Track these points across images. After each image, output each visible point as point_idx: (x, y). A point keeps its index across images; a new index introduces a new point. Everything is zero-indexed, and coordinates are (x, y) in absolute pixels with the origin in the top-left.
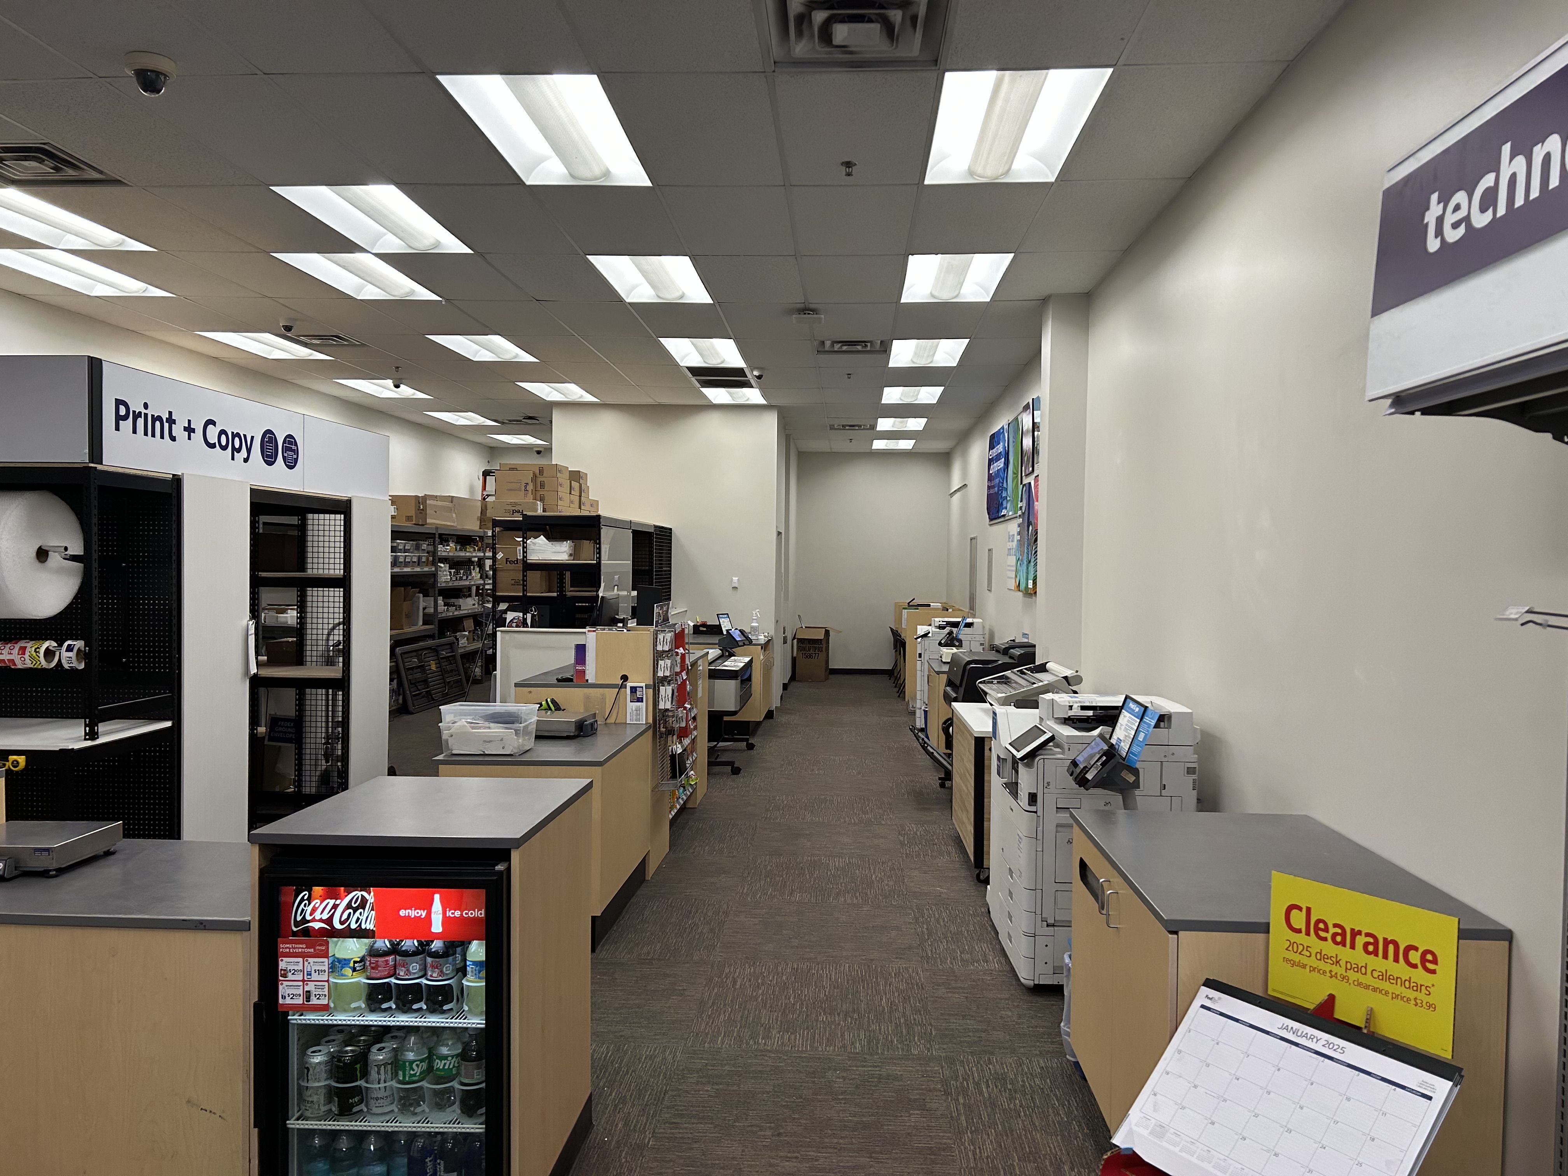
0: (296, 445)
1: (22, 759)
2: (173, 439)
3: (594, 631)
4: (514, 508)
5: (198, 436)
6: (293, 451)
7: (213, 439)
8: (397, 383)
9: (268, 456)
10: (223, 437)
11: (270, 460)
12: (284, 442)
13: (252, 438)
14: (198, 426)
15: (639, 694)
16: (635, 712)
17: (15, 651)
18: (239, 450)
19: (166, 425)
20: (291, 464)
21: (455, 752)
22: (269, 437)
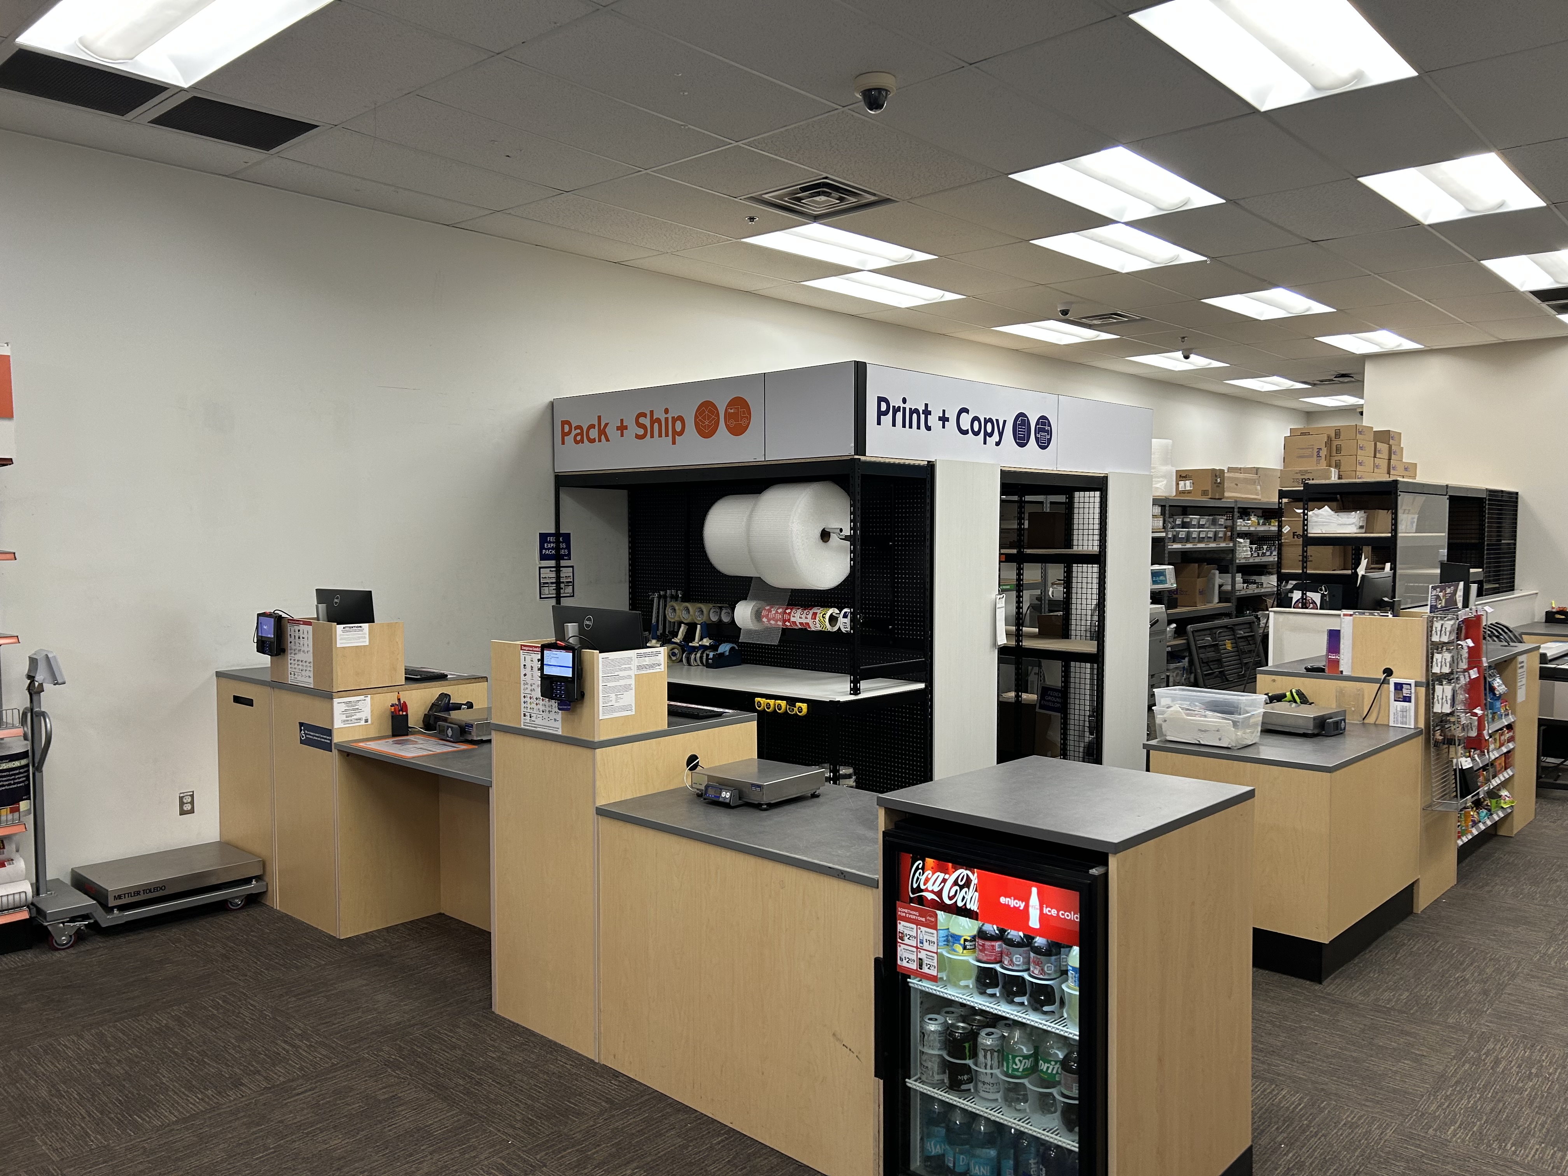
0: (1050, 425)
1: (804, 706)
2: (928, 428)
3: (1351, 615)
4: (1303, 477)
5: (952, 424)
6: (1047, 431)
7: (965, 425)
8: (1186, 354)
9: (1020, 438)
10: (976, 424)
11: (1021, 441)
12: (1037, 423)
13: (1005, 422)
14: (952, 415)
15: (1405, 692)
16: (1400, 713)
17: (810, 616)
18: (991, 435)
19: (922, 417)
20: (1043, 445)
21: (1169, 738)
22: (1021, 421)
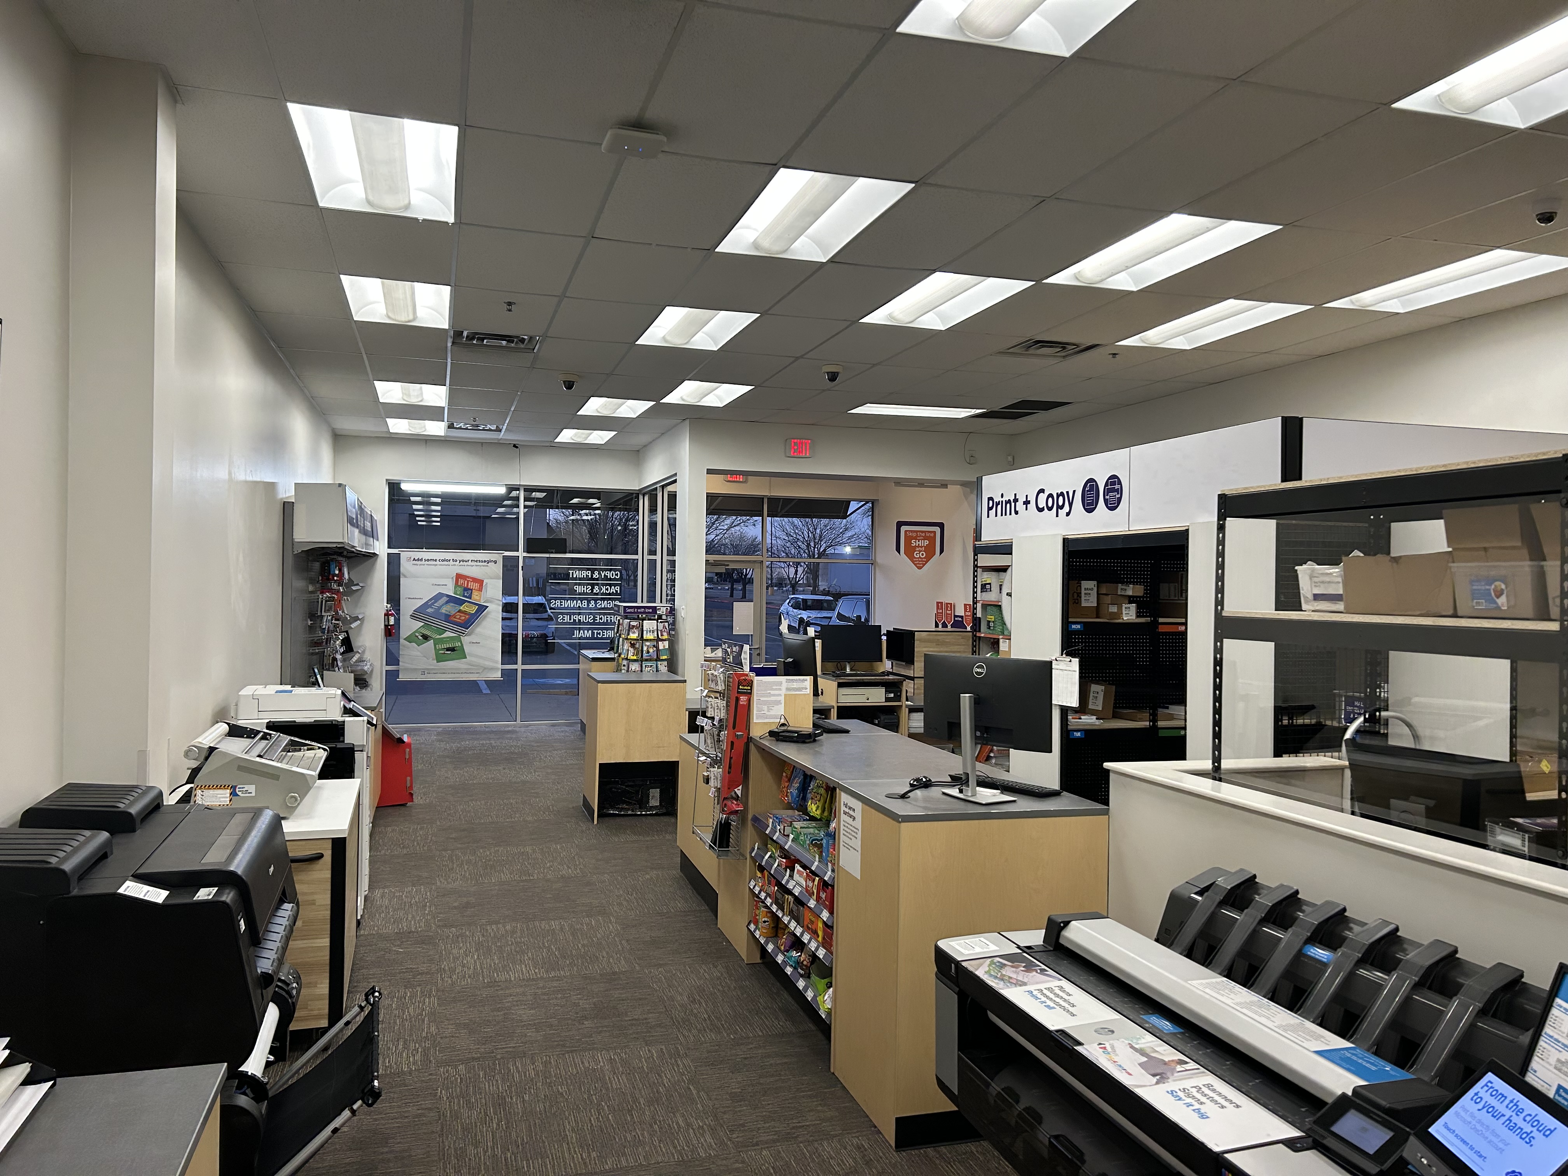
2: (1016, 513)
5: (1033, 504)
6: (1117, 490)
7: (1042, 504)
9: (1088, 504)
10: (1050, 499)
11: (1090, 507)
12: (1106, 484)
13: (1074, 491)
14: (1032, 499)
18: (1062, 507)
19: (1013, 504)
20: (1112, 506)
22: (1090, 486)
